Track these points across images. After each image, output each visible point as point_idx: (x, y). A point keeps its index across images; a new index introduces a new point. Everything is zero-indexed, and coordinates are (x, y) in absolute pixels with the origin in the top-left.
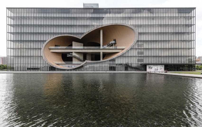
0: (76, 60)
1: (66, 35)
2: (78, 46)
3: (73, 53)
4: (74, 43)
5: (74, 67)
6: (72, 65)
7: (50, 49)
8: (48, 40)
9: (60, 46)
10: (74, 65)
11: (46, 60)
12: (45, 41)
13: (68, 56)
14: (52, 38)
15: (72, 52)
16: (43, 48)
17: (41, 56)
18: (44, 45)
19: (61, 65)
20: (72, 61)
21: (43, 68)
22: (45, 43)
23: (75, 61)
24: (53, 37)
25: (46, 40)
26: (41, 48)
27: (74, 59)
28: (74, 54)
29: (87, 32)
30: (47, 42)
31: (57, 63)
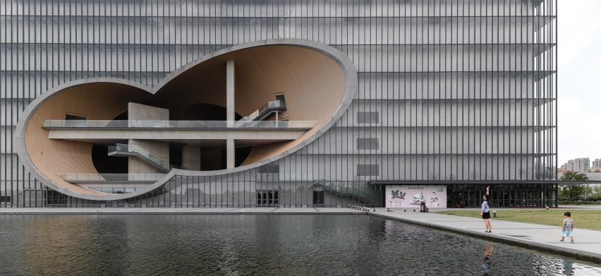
0: (143, 168)
1: (102, 80)
2: (150, 118)
3: (130, 142)
4: (132, 107)
5: (132, 192)
6: (125, 186)
7: (48, 129)
8: (40, 99)
9: (85, 119)
10: (133, 186)
11: (30, 166)
12: (30, 100)
13: (109, 154)
14: (52, 91)
15: (126, 142)
16: (20, 126)
17: (15, 151)
18: (24, 115)
19: (86, 186)
20: (124, 170)
21: (21, 198)
22: (30, 108)
23: (138, 172)
24: (58, 88)
25: (32, 96)
26: (15, 123)
27: (132, 165)
28: (133, 148)
29: (179, 69)
30: (35, 104)
31: (72, 177)
